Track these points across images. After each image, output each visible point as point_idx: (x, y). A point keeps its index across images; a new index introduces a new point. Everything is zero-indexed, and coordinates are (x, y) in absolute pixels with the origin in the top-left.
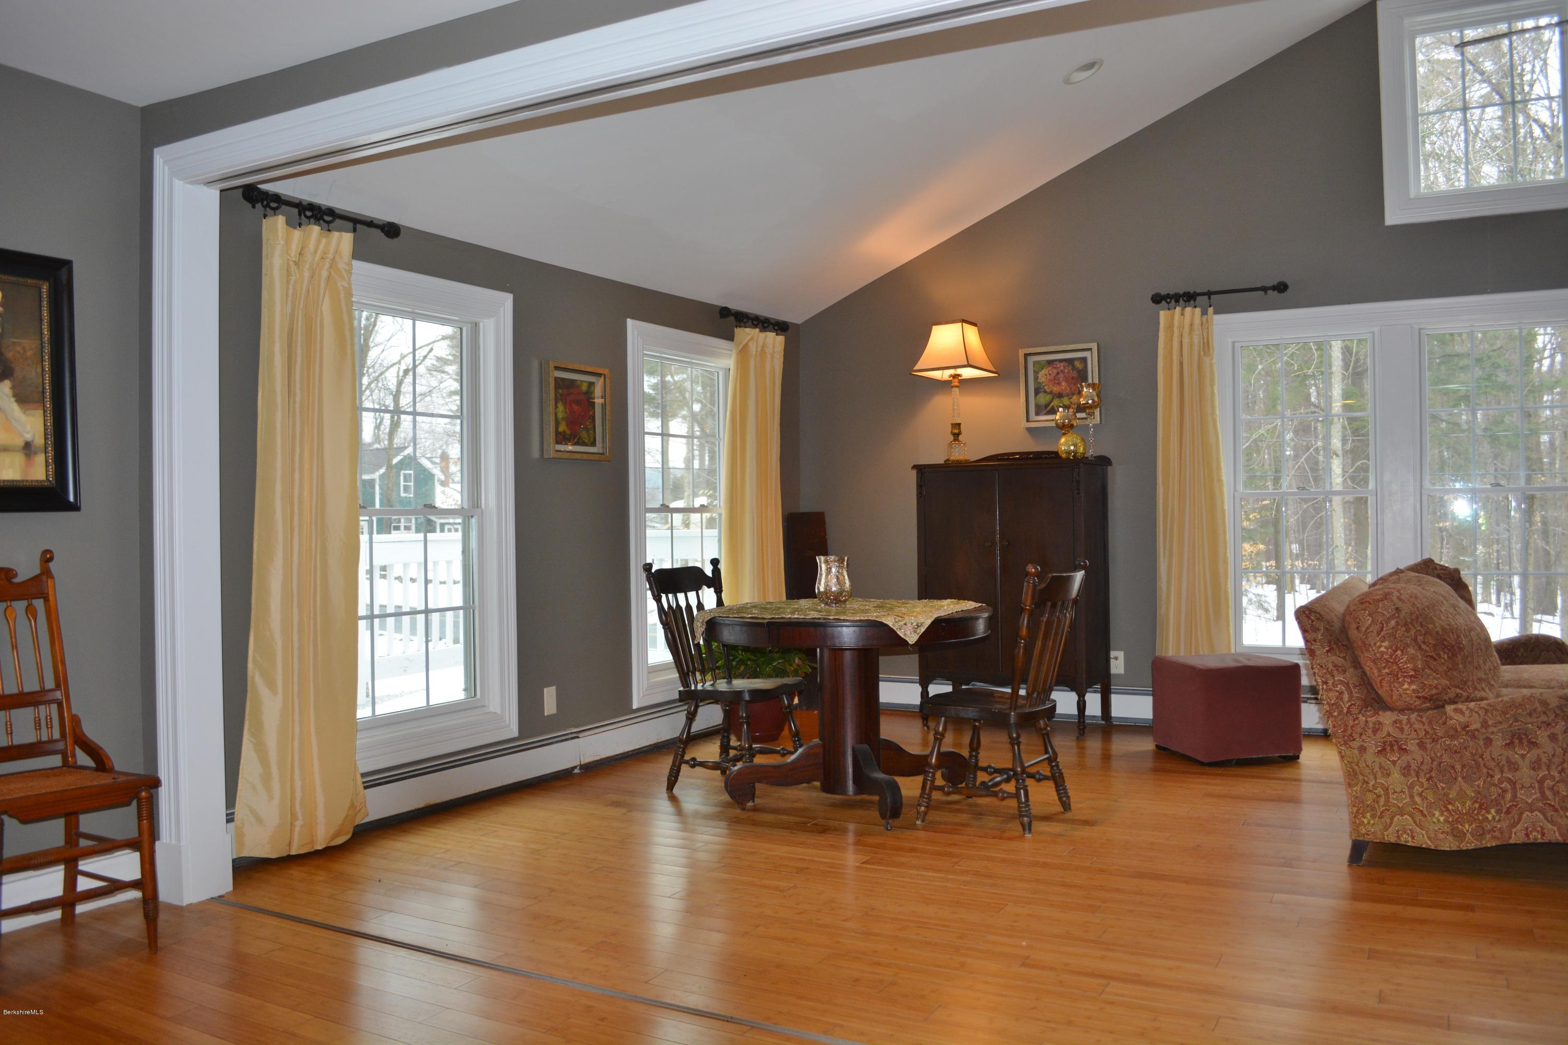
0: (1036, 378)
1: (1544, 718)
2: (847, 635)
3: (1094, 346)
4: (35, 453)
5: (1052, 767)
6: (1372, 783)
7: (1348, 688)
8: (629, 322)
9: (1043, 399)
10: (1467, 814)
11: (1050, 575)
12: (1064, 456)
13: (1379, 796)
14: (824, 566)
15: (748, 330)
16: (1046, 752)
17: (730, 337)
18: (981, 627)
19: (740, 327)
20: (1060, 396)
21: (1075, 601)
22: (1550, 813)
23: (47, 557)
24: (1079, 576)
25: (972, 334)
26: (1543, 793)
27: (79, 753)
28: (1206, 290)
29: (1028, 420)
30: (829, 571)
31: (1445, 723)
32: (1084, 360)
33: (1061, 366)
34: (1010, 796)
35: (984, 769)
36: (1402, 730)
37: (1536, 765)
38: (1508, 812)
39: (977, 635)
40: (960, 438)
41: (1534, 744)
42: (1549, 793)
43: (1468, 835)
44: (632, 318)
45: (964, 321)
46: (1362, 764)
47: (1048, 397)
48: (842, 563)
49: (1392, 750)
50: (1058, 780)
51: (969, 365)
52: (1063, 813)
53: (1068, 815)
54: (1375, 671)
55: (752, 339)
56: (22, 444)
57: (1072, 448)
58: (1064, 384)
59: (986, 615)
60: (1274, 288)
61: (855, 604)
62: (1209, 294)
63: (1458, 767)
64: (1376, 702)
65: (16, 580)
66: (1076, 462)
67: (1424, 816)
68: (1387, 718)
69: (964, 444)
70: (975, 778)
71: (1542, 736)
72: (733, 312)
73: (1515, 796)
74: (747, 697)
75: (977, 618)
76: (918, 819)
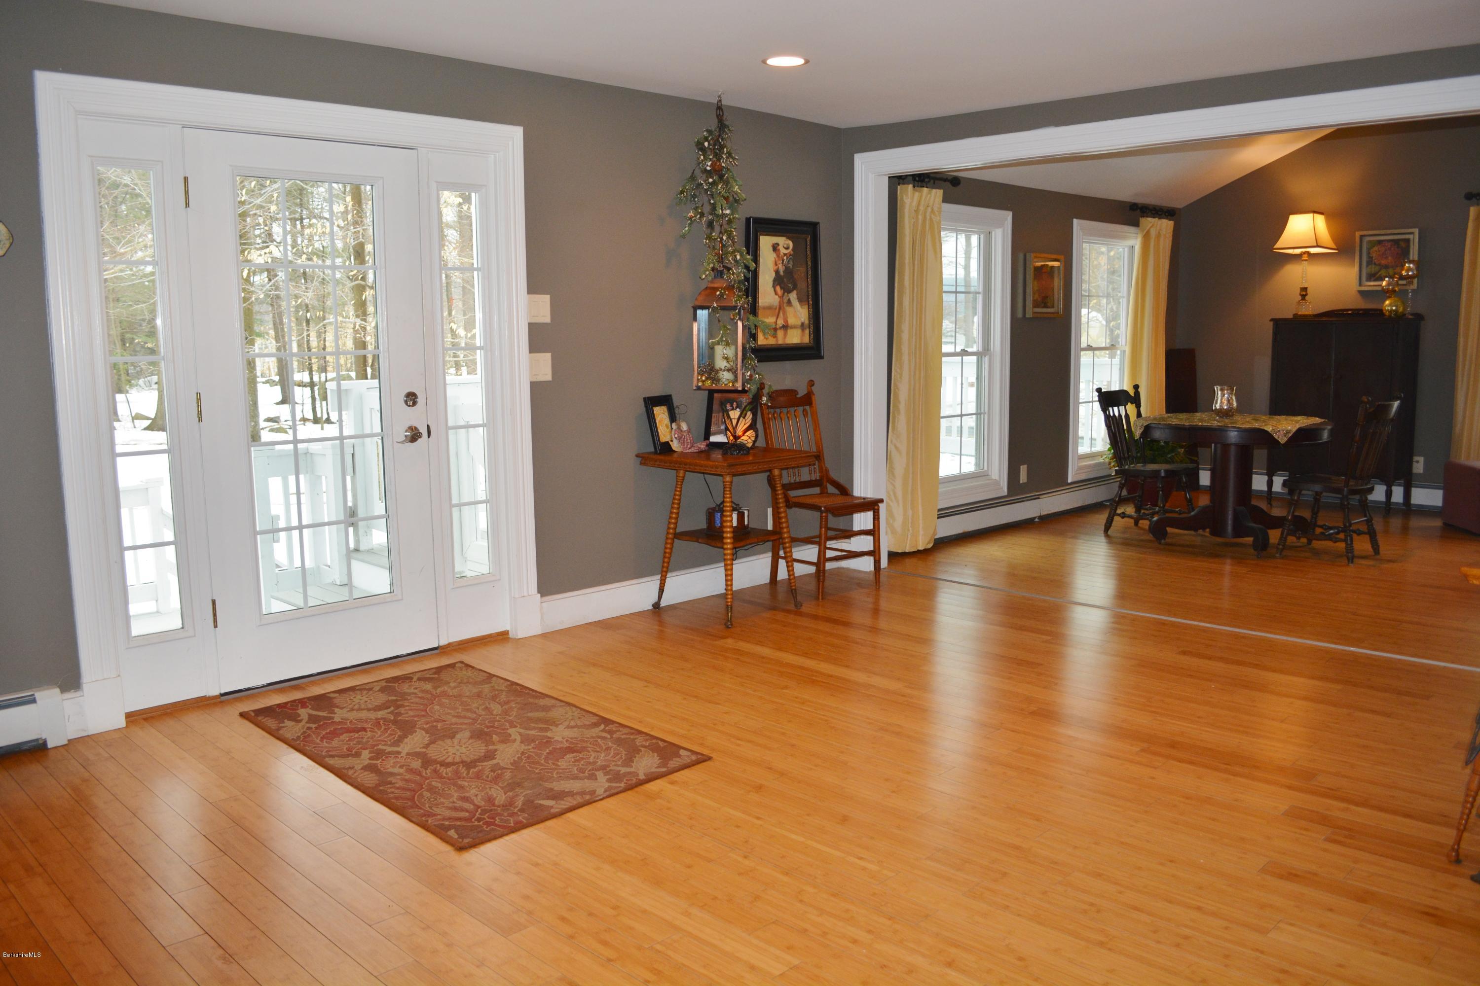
0: (1368, 253)
2: (1233, 436)
3: (1416, 231)
4: (806, 329)
5: (1368, 526)
8: (1075, 221)
9: (1373, 269)
11: (1377, 404)
12: (1387, 314)
14: (1219, 393)
15: (1149, 219)
16: (1365, 516)
17: (1136, 224)
18: (1325, 436)
19: (1144, 217)
20: (1386, 267)
21: (1392, 420)
23: (811, 383)
24: (1396, 404)
25: (1320, 221)
27: (829, 486)
29: (1360, 285)
30: (1223, 395)
32: (1408, 241)
33: (1388, 244)
34: (1341, 540)
35: (1321, 527)
39: (1321, 439)
40: (1307, 298)
44: (1077, 218)
45: (1315, 212)
47: (1377, 268)
48: (1233, 391)
50: (1372, 535)
51: (1318, 246)
52: (1374, 556)
53: (1378, 557)
55: (1153, 225)
56: (800, 324)
57: (1394, 308)
58: (1390, 258)
59: (1329, 427)
61: (1238, 418)
65: (799, 396)
66: (1397, 318)
69: (1310, 303)
70: (1314, 532)
72: (1140, 206)
74: (1163, 474)
75: (1324, 429)
76: (1277, 553)
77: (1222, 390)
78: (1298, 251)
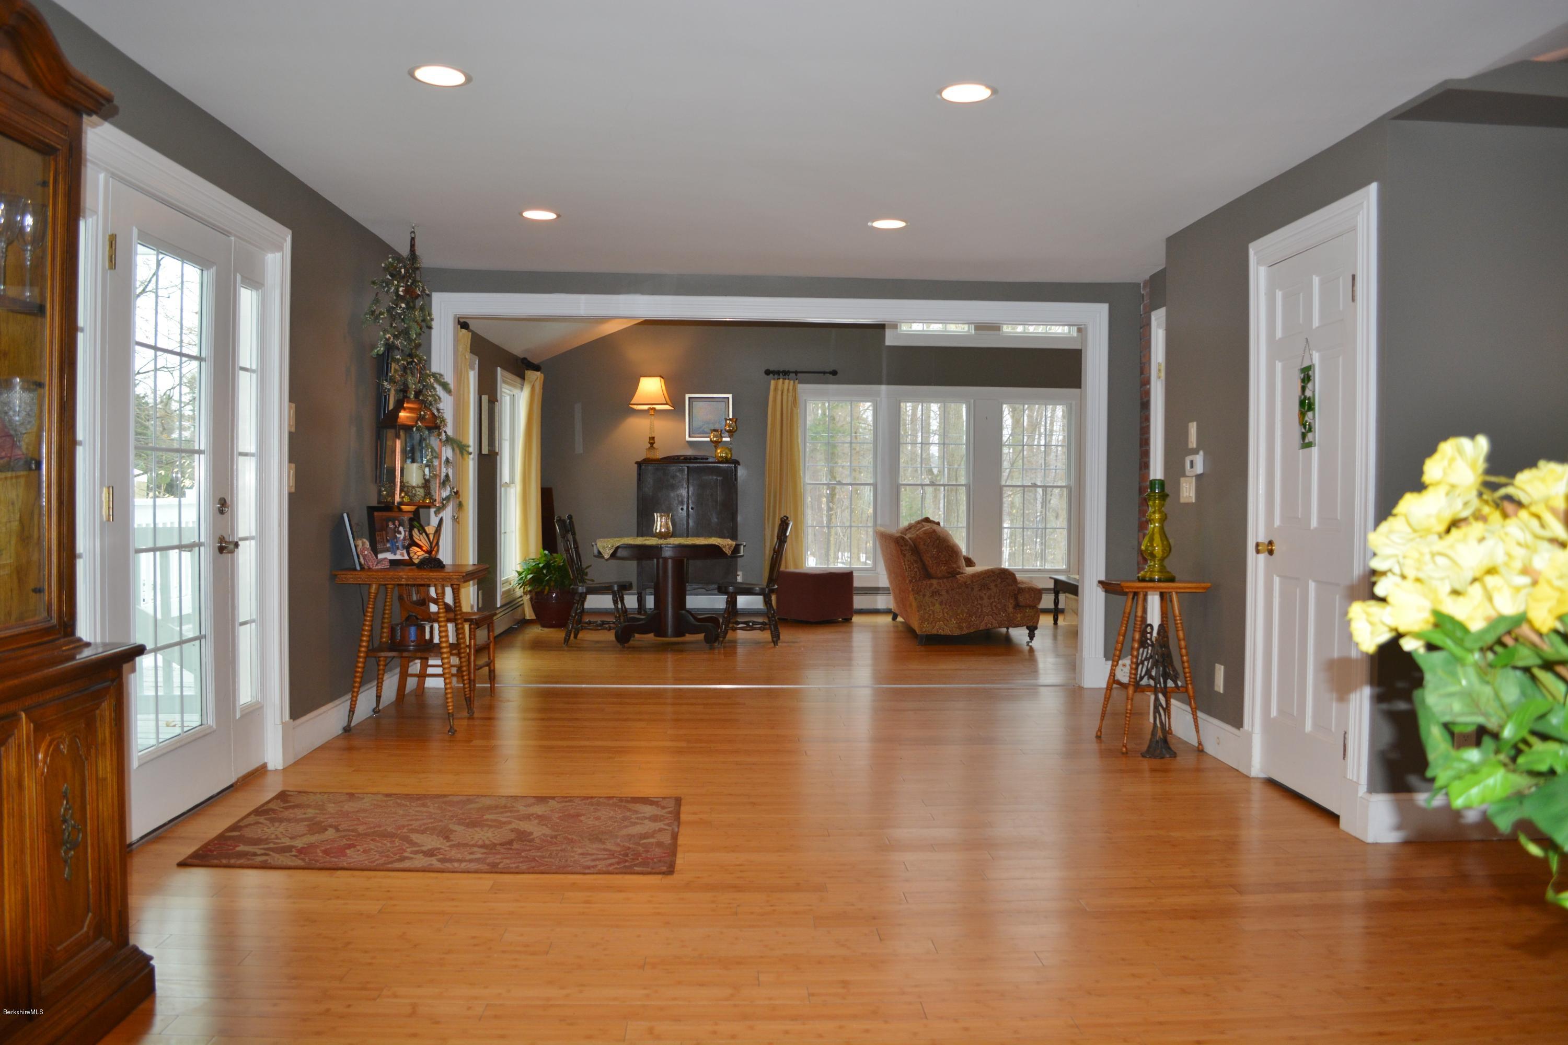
1: (993, 578)
2: (668, 553)
6: (928, 609)
7: (919, 571)
9: (699, 424)
10: (965, 619)
13: (930, 615)
15: (531, 373)
19: (528, 370)
22: (995, 616)
25: (659, 383)
26: (992, 608)
28: (794, 370)
31: (957, 582)
36: (940, 586)
37: (989, 598)
38: (979, 617)
40: (654, 445)
41: (989, 589)
42: (994, 608)
43: (965, 628)
45: (657, 376)
46: (924, 602)
47: (701, 424)
49: (936, 595)
51: (659, 404)
54: (931, 562)
55: (537, 378)
57: (724, 457)
60: (830, 373)
62: (796, 373)
63: (961, 600)
64: (929, 576)
67: (948, 621)
68: (934, 582)
69: (657, 449)
71: (992, 586)
73: (982, 610)
77: (661, 516)
78: (646, 407)
